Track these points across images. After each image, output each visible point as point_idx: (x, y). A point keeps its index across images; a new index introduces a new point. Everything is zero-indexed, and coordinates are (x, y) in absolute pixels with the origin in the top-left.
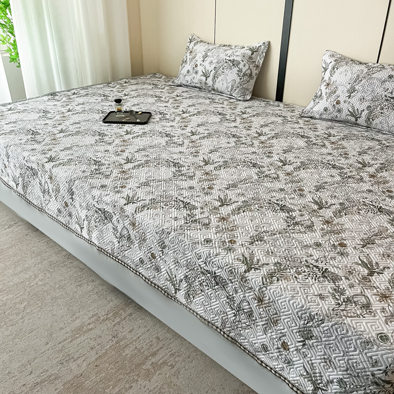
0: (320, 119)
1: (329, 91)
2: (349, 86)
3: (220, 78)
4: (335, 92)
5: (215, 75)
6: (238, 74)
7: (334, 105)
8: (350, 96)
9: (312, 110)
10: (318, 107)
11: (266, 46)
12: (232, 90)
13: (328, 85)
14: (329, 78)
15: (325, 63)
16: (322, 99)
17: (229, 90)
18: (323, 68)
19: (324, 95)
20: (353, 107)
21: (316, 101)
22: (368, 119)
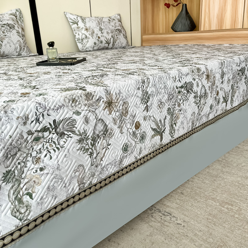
1: (90, 33)
2: (98, 28)
4: (94, 32)
6: (18, 35)
7: (98, 40)
8: (102, 33)
9: (85, 48)
10: (90, 44)
11: (20, 13)
12: (20, 50)
13: (87, 29)
14: (85, 26)
15: (71, 19)
16: (89, 38)
17: (18, 50)
18: (71, 22)
19: (88, 36)
20: (106, 38)
21: (85, 41)
22: (114, 42)
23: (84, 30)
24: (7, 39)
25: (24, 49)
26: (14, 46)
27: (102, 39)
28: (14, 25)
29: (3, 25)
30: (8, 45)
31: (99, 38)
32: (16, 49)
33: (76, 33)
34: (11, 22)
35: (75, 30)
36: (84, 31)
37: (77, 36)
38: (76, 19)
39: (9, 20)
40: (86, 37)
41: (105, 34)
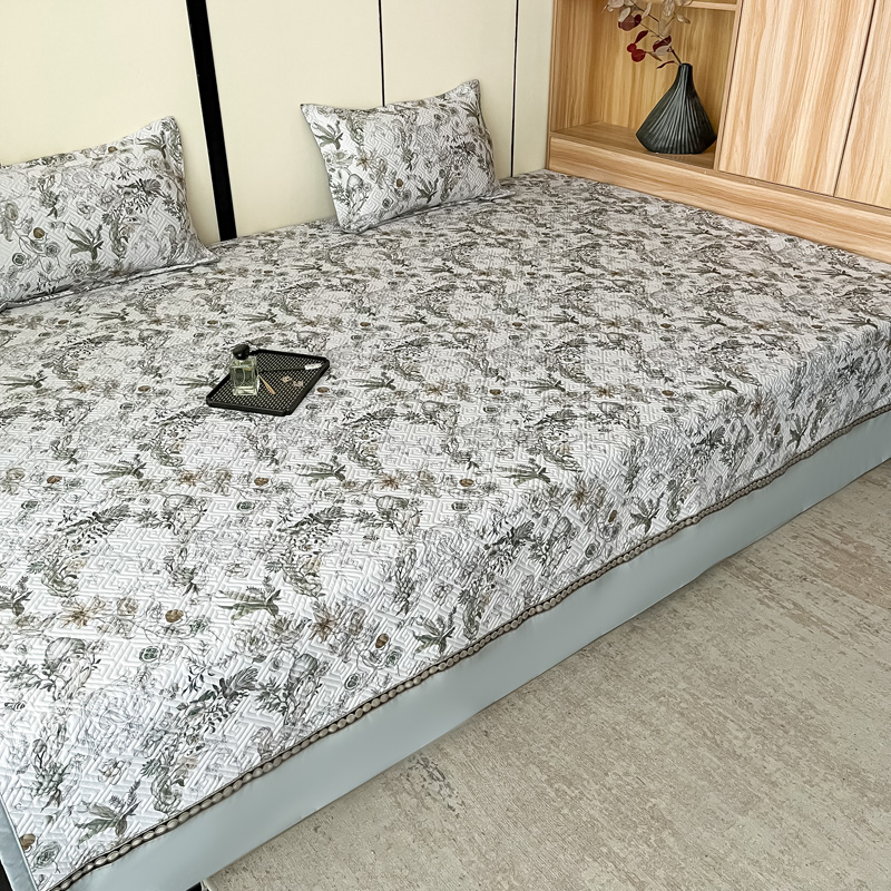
1: (374, 170)
2: (400, 151)
3: (134, 237)
4: (385, 168)
5: (116, 234)
7: (395, 190)
8: (410, 166)
9: (357, 217)
10: (370, 205)
11: (176, 131)
12: (173, 252)
13: (364, 161)
14: (359, 149)
15: (319, 127)
16: (369, 188)
17: (167, 254)
18: (320, 137)
19: (366, 180)
20: (422, 181)
21: (357, 197)
22: (446, 190)
23: (355, 162)
24: (138, 229)
25: (183, 246)
26: (155, 243)
27: (410, 186)
28: (158, 179)
29: (129, 190)
30: (142, 246)
31: (400, 183)
32: (161, 251)
33: (333, 170)
34: (149, 175)
35: (329, 161)
36: (354, 168)
37: (335, 181)
38: (334, 127)
39: (143, 169)
40: (361, 185)
41: (420, 170)
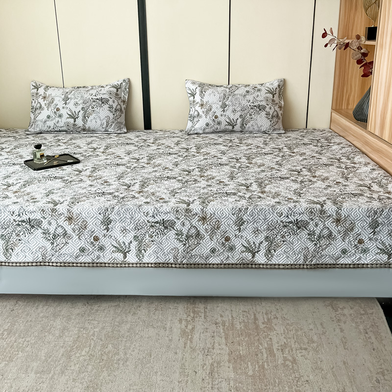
0: (204, 133)
1: (205, 110)
2: (220, 103)
4: (211, 110)
6: (110, 110)
7: (213, 120)
8: (224, 110)
9: (194, 129)
10: (200, 124)
11: (127, 83)
12: (107, 126)
13: (202, 105)
14: (201, 100)
16: (201, 117)
17: (104, 126)
18: (189, 93)
20: (229, 118)
22: (243, 124)
23: (198, 105)
27: (222, 119)
28: (109, 99)
29: (96, 100)
30: (94, 121)
31: (216, 117)
33: (191, 108)
34: (106, 96)
35: (191, 104)
36: (198, 108)
37: (191, 112)
38: (194, 90)
39: (104, 94)
40: (198, 115)
